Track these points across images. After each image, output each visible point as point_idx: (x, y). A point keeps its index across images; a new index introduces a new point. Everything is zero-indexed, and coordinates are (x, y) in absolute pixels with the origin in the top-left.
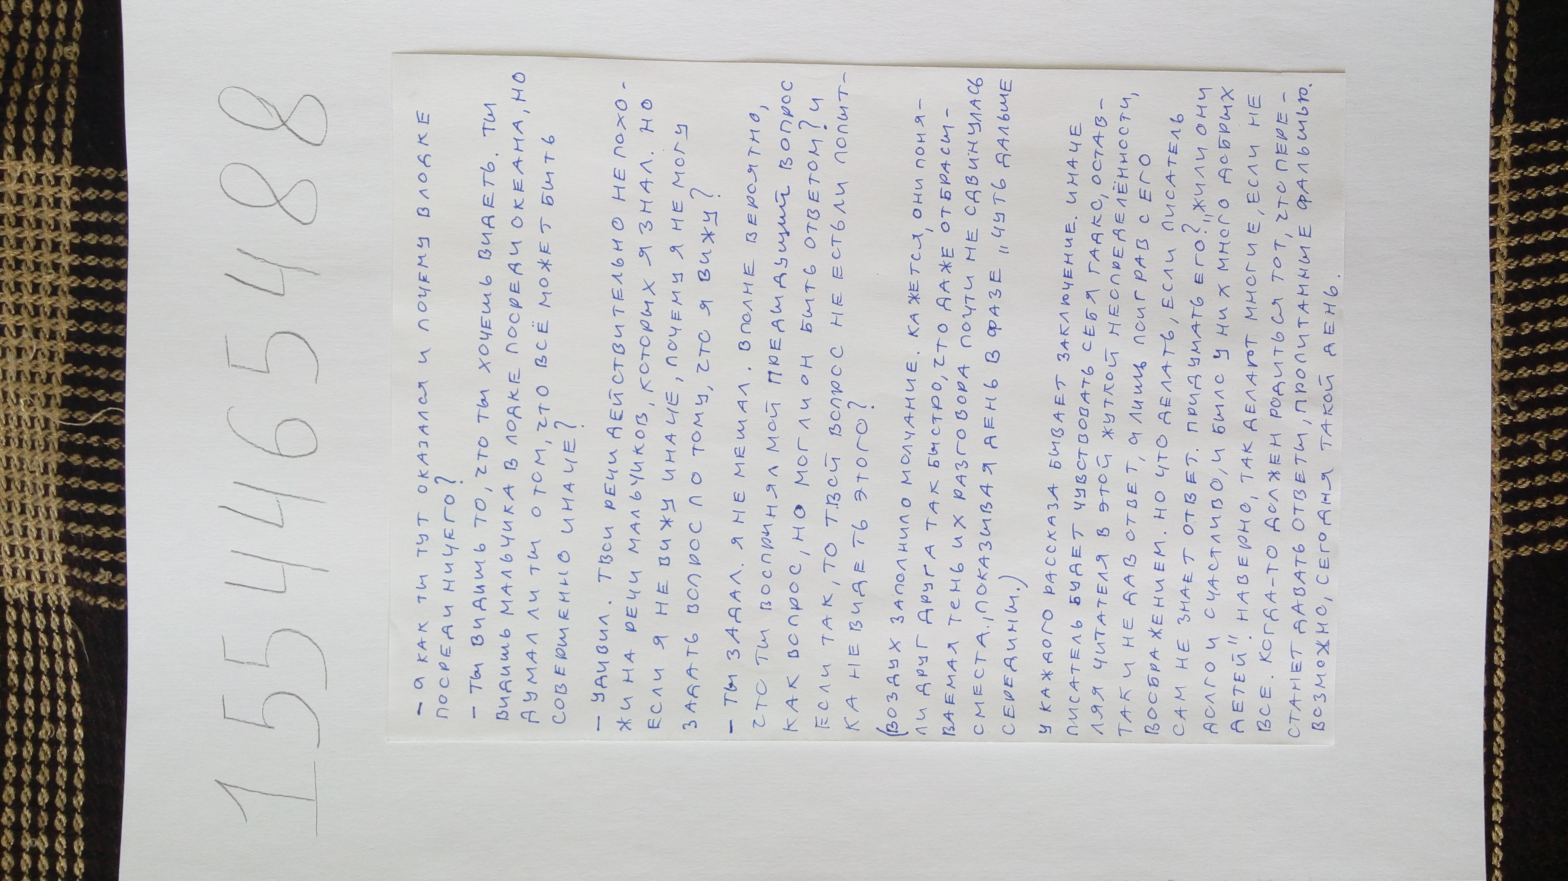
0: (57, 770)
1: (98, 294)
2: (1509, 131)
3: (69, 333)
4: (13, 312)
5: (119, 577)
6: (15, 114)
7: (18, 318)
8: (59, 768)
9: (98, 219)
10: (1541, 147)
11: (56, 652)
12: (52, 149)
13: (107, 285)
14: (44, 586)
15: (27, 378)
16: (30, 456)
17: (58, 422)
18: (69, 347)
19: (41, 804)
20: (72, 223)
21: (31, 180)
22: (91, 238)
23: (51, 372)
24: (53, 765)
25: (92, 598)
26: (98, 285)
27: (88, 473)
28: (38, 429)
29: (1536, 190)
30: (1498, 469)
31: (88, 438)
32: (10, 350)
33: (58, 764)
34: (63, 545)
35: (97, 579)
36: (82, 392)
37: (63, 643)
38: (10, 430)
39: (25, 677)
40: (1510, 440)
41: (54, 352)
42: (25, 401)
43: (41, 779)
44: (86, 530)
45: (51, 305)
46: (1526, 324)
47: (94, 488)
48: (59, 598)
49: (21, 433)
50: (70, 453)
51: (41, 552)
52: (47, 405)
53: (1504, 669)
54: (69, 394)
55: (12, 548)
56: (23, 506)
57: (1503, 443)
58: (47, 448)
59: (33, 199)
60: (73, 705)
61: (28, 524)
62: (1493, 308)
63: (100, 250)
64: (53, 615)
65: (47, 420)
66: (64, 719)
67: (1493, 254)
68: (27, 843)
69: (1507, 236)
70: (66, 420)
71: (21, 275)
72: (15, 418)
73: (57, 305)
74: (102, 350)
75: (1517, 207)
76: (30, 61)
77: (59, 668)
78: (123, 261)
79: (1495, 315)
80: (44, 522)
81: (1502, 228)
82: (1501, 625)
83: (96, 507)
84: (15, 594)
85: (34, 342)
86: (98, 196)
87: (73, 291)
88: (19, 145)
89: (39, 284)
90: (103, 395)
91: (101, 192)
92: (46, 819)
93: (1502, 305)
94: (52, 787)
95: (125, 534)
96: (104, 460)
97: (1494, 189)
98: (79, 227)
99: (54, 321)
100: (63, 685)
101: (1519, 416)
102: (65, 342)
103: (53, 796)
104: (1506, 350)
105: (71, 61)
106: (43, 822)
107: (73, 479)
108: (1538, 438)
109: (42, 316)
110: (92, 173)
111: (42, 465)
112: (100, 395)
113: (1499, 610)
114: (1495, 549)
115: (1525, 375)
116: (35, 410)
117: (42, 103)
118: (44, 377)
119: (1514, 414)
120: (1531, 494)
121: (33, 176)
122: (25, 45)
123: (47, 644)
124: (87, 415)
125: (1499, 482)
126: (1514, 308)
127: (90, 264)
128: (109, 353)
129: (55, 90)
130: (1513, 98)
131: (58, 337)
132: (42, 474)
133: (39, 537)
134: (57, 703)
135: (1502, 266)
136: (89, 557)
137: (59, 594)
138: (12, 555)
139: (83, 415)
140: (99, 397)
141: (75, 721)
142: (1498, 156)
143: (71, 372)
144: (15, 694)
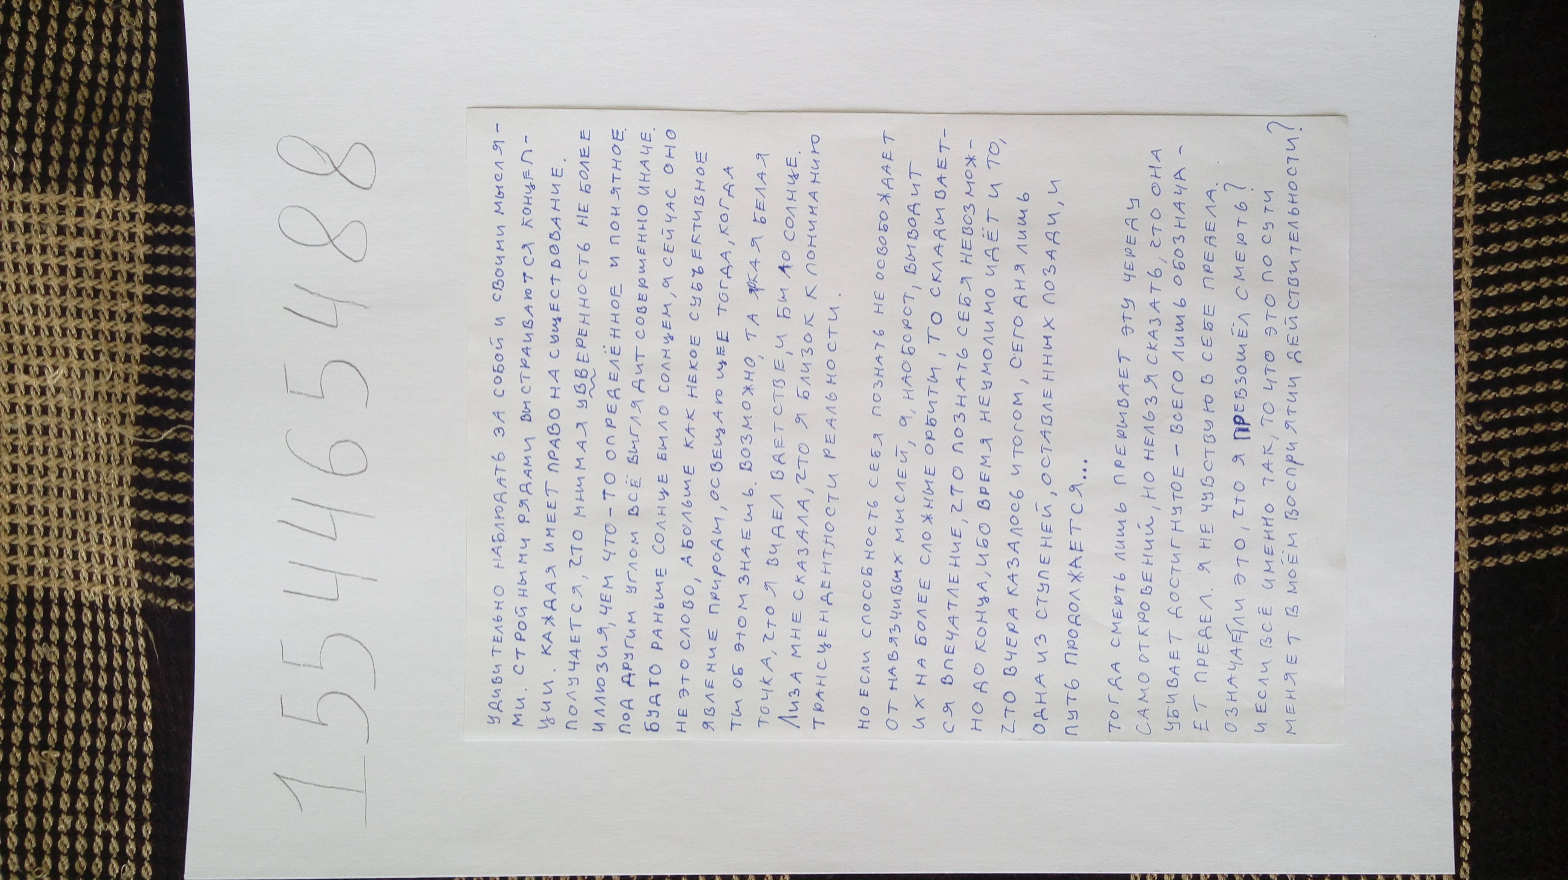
0: (128, 760)
1: (170, 321)
2: (1473, 169)
3: (142, 356)
4: (91, 337)
5: (187, 581)
6: (94, 156)
7: (96, 342)
8: (130, 758)
9: (169, 252)
10: (1503, 184)
11: (128, 650)
12: (127, 188)
13: (177, 313)
14: (117, 589)
15: (103, 398)
16: (106, 470)
17: (132, 439)
18: (143, 370)
19: (113, 790)
20: (145, 256)
21: (108, 216)
22: (163, 270)
23: (125, 392)
24: (124, 754)
25: (162, 600)
26: (169, 313)
27: (159, 485)
28: (114, 444)
29: (1500, 223)
30: (1465, 485)
31: (160, 453)
32: (88, 372)
33: (128, 754)
34: (136, 552)
35: (167, 583)
36: (154, 411)
37: (134, 642)
38: (88, 445)
39: (100, 673)
40: (1475, 458)
41: (129, 374)
42: (102, 420)
43: (113, 768)
44: (158, 538)
45: (126, 331)
46: (1490, 349)
47: (165, 499)
48: (132, 601)
49: (99, 448)
50: (143, 467)
51: (115, 558)
52: (123, 422)
53: (1470, 673)
54: (142, 413)
55: (89, 554)
56: (99, 516)
57: (1468, 460)
58: (122, 461)
59: (110, 233)
60: (143, 699)
61: (104, 532)
62: (1457, 335)
63: (170, 281)
64: (126, 616)
65: (122, 437)
66: (134, 712)
67: (1457, 286)
68: (100, 827)
69: (1472, 267)
70: (140, 437)
71: (98, 303)
72: (92, 435)
73: (132, 331)
74: (173, 372)
75: (1479, 241)
76: (107, 107)
77: (131, 664)
78: (192, 290)
79: (1461, 341)
80: (118, 530)
81: (1467, 259)
82: (1467, 631)
83: (166, 516)
84: (91, 597)
85: (111, 365)
86: (169, 231)
87: (146, 318)
88: (98, 185)
89: (115, 312)
90: (173, 413)
91: (172, 227)
92: (117, 805)
93: (1467, 331)
94: (123, 776)
95: (193, 541)
96: (174, 473)
97: (1458, 223)
98: (152, 260)
99: (129, 345)
100: (134, 681)
101: (1484, 436)
102: (138, 365)
103: (123, 783)
104: (1471, 373)
105: (145, 107)
106: (115, 807)
107: (145, 491)
108: (1502, 456)
109: (118, 340)
110: (164, 209)
111: (117, 478)
112: (171, 414)
113: (1465, 618)
114: (1461, 560)
115: (1490, 397)
116: (111, 427)
117: (118, 146)
118: (119, 396)
119: (1479, 434)
120: (1496, 508)
121: (110, 212)
122: (103, 92)
123: (119, 643)
124: (158, 432)
125: (1465, 497)
126: (1478, 334)
127: (162, 293)
128: (178, 375)
129: (130, 134)
130: (1477, 138)
131: (132, 360)
132: (117, 486)
133: (113, 544)
134: (129, 697)
135: (1466, 295)
136: (160, 563)
137: (131, 597)
138: (89, 560)
139: (155, 432)
140: (170, 415)
141: (145, 714)
142: (1463, 193)
143: (144, 392)
144: (91, 689)
